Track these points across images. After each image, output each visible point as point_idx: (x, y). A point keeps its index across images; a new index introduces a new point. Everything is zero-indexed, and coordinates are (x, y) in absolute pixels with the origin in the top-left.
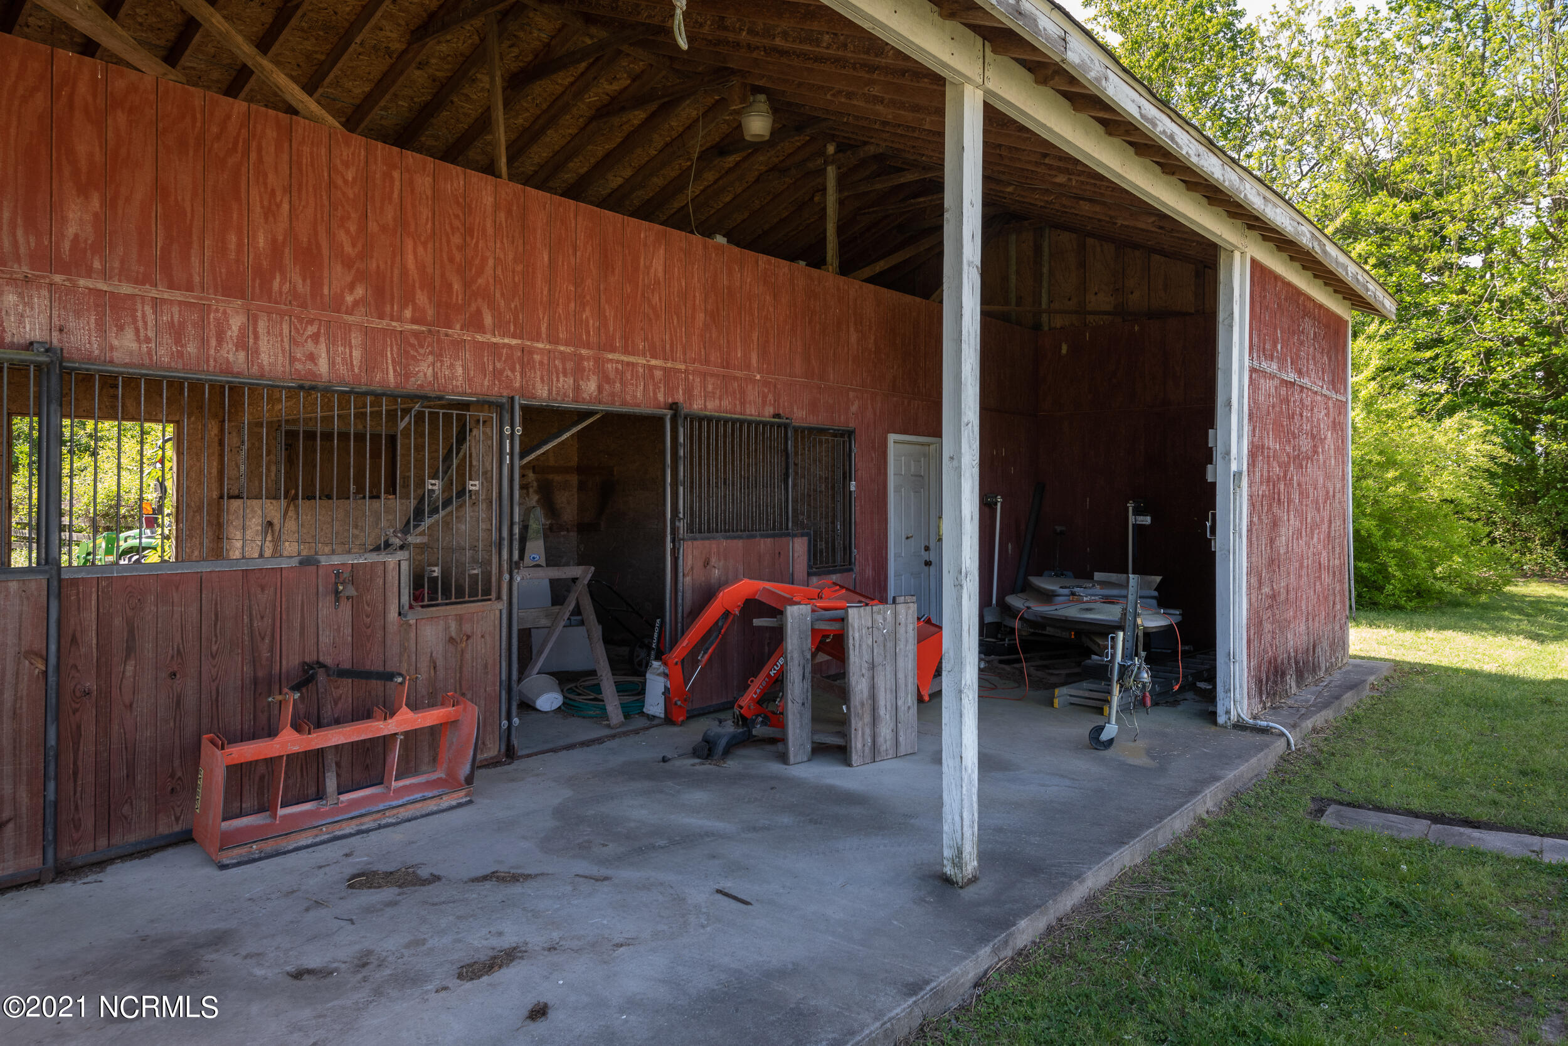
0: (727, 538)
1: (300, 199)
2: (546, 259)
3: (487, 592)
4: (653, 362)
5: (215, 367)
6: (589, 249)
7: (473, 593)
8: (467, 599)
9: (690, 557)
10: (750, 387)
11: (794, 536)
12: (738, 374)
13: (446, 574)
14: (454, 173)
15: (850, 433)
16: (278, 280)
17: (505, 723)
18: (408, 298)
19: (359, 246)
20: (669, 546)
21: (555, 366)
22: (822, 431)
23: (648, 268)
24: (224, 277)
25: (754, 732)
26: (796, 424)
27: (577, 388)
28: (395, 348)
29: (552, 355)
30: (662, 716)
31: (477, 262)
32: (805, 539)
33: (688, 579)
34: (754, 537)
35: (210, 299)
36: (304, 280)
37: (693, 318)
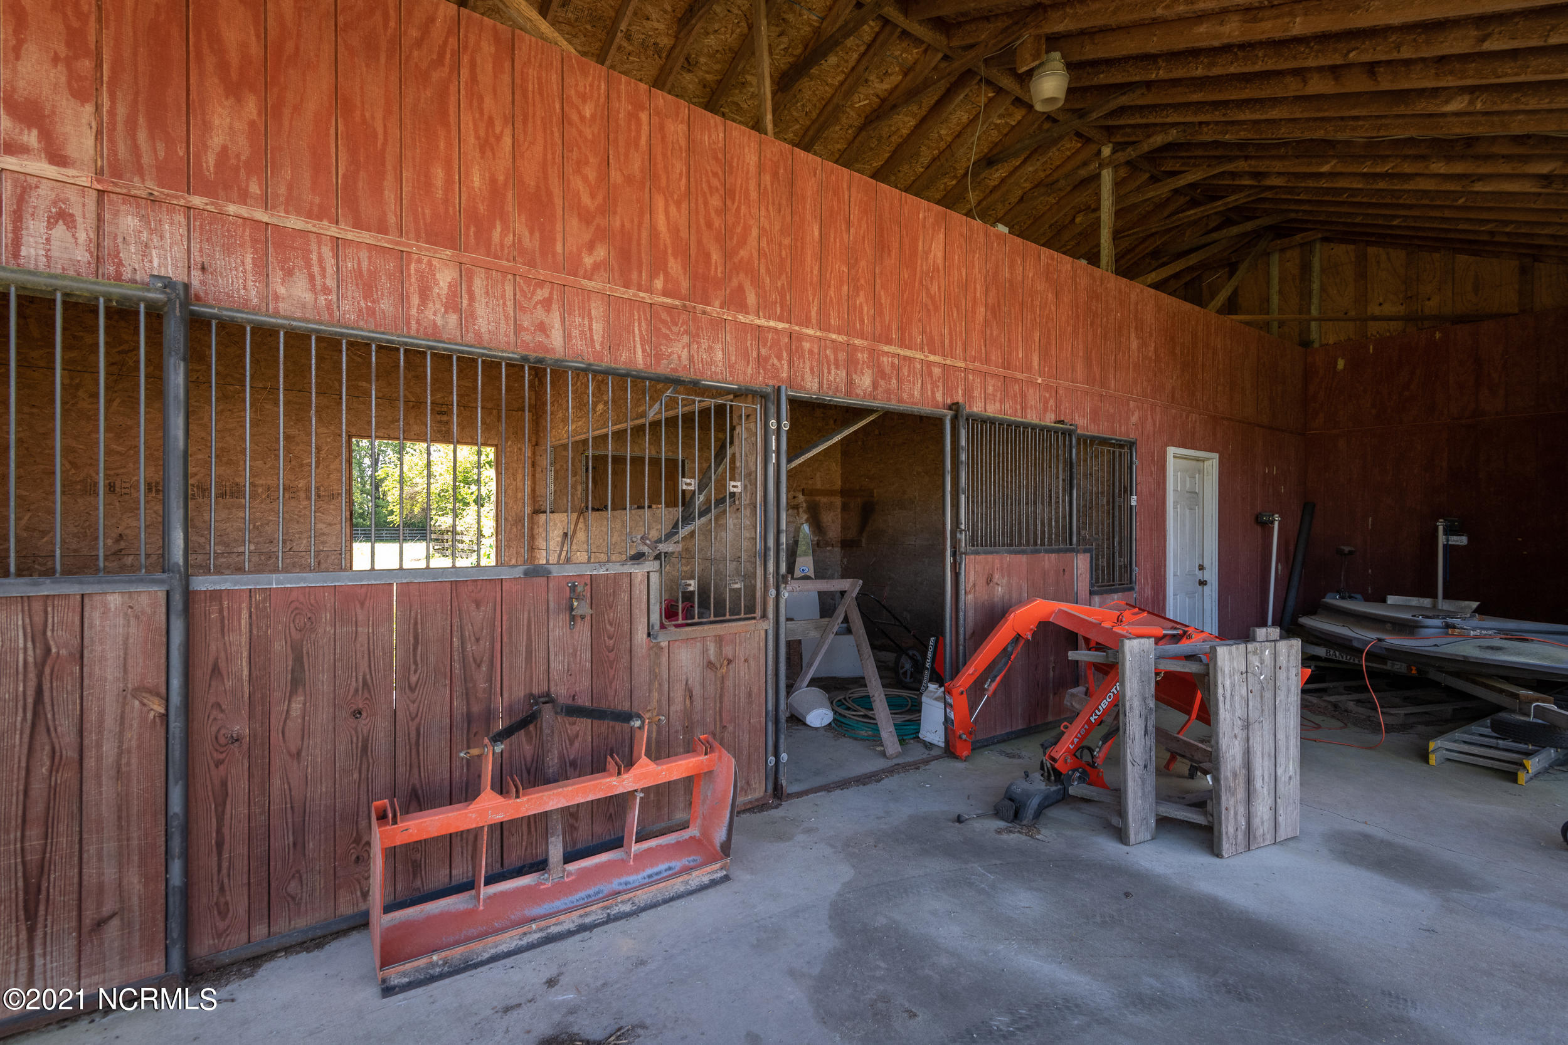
0: (1011, 552)
1: (525, 132)
2: (816, 233)
3: (751, 609)
4: (932, 358)
5: (418, 330)
6: (864, 226)
7: (735, 611)
8: (728, 617)
9: (972, 573)
10: (1031, 391)
11: (1078, 552)
12: (1019, 376)
13: (703, 590)
14: (712, 122)
15: (1131, 445)
16: (498, 228)
17: (772, 759)
18: (659, 266)
19: (599, 199)
20: (949, 560)
21: (826, 356)
22: (1104, 441)
23: (927, 253)
24: (428, 220)
25: (1071, 791)
26: (1079, 431)
27: (850, 382)
28: (643, 324)
29: (823, 343)
30: (942, 745)
31: (739, 230)
32: (1088, 555)
33: (970, 597)
34: (1037, 552)
35: (411, 246)
36: (532, 233)
37: (974, 312)
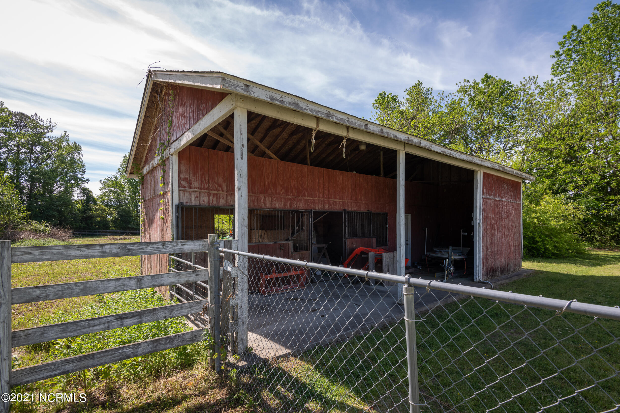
0: (357, 238)
1: (273, 175)
2: (318, 181)
3: (307, 249)
4: (340, 200)
5: (260, 207)
6: (326, 178)
8: (303, 250)
9: (349, 242)
10: (362, 205)
11: (373, 238)
12: (359, 202)
13: (299, 245)
14: (300, 166)
16: (269, 190)
17: (311, 275)
18: (292, 191)
19: (283, 182)
20: (344, 240)
21: (320, 203)
22: (379, 214)
23: (339, 180)
24: (261, 190)
26: (373, 212)
27: (324, 207)
28: (289, 201)
29: (319, 200)
31: (304, 183)
32: (376, 238)
33: (348, 247)
34: (363, 238)
35: (259, 195)
36: (274, 190)
37: (349, 190)
